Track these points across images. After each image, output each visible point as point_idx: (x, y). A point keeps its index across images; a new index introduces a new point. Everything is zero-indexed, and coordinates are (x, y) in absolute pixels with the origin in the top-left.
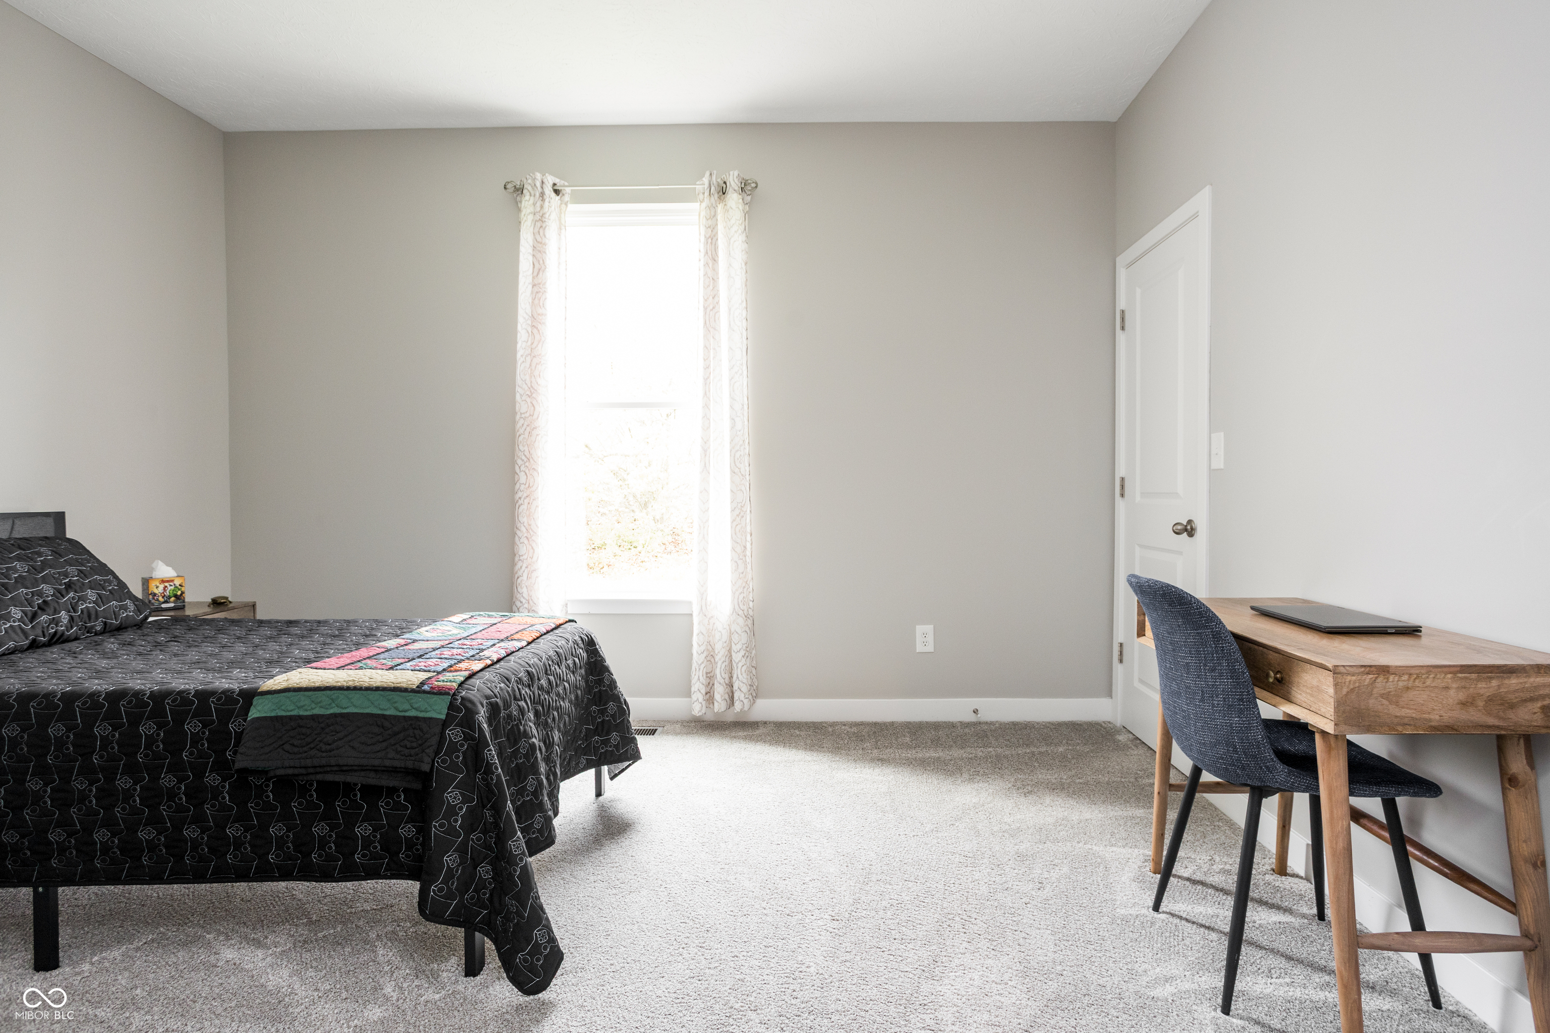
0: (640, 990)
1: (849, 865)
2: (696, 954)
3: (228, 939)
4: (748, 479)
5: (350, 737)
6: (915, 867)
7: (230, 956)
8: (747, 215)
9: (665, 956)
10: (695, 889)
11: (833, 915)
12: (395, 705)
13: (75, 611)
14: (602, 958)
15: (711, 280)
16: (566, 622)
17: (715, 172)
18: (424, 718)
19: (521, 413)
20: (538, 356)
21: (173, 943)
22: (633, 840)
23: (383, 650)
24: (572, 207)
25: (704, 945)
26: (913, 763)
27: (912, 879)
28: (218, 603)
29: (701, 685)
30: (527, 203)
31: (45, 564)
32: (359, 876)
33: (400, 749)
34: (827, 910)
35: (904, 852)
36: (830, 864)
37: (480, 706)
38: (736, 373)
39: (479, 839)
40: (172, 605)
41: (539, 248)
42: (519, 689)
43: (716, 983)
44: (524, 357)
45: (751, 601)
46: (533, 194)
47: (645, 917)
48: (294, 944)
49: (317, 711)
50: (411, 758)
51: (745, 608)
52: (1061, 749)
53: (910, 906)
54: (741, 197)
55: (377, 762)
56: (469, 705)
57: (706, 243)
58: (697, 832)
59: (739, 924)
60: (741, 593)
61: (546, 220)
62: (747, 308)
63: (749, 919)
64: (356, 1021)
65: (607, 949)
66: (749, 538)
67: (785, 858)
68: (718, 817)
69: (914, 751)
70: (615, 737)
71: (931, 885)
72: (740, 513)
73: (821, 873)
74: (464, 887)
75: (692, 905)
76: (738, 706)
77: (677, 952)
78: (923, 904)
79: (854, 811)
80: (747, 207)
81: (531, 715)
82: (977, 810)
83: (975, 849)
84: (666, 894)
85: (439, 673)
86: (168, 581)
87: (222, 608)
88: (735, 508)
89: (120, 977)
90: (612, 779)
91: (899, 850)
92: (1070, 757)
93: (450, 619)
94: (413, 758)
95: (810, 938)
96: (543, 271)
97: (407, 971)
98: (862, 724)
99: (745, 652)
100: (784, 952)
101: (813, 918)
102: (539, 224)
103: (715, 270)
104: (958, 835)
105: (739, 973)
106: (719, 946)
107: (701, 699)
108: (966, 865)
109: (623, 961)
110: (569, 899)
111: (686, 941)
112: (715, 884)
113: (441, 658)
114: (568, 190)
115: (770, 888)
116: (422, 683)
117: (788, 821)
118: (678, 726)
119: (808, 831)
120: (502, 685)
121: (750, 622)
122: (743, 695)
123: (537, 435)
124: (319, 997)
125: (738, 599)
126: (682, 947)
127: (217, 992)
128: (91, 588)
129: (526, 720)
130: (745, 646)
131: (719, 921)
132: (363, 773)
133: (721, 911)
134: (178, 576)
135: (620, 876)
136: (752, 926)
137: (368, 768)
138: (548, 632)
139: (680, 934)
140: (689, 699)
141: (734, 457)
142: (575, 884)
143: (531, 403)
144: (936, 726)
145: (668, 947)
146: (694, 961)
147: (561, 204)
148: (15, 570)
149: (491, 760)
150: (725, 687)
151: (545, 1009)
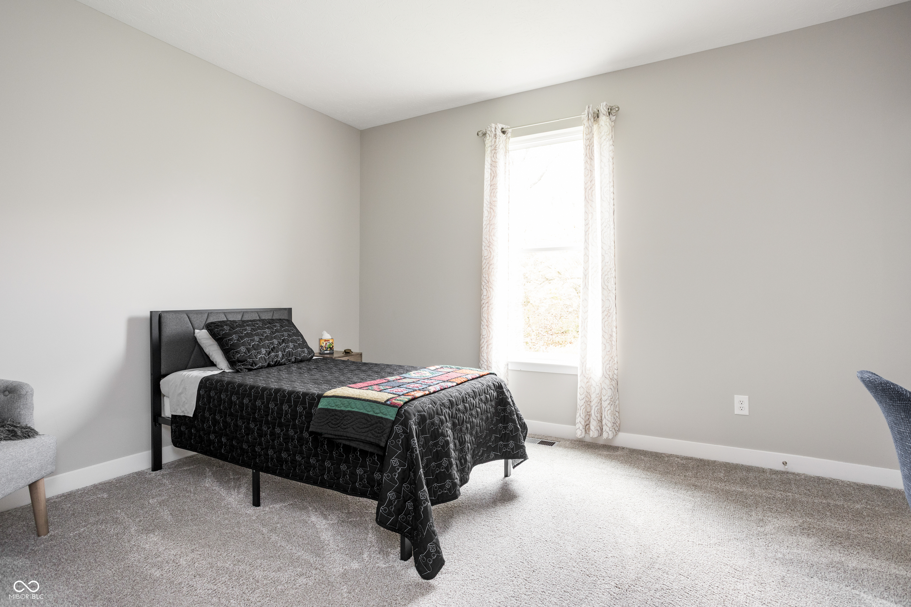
0: (481, 595)
1: (643, 553)
2: (521, 583)
3: (316, 511)
4: (614, 293)
5: (352, 424)
6: (691, 567)
7: (313, 520)
8: (613, 128)
9: (503, 579)
10: (537, 544)
11: (618, 584)
12: (373, 410)
13: (285, 352)
14: (469, 570)
15: (590, 171)
16: (488, 374)
17: (591, 105)
18: (385, 418)
19: (484, 257)
20: (493, 224)
21: (297, 507)
22: (514, 506)
23: (386, 381)
24: (512, 140)
25: (528, 579)
26: (720, 492)
27: (686, 574)
28: (347, 352)
29: (581, 419)
30: (489, 140)
31: (277, 331)
32: (357, 494)
33: (373, 432)
34: (615, 580)
35: (687, 554)
36: (629, 549)
37: (413, 416)
38: (605, 227)
39: (407, 487)
40: (328, 352)
41: (494, 164)
42: (441, 409)
43: (525, 605)
44: (486, 225)
45: (615, 369)
46: (491, 136)
47: (502, 553)
48: (338, 521)
49: (343, 408)
50: (378, 438)
51: (611, 374)
52: (858, 506)
53: (676, 594)
54: (608, 117)
55: (363, 438)
56: (407, 414)
57: (586, 149)
58: (553, 509)
59: (554, 572)
60: (608, 364)
61: (497, 149)
62: (613, 186)
63: (561, 571)
64: (346, 567)
65: (474, 566)
66: (614, 330)
67: (601, 538)
68: (570, 502)
69: (723, 484)
70: (511, 443)
71: (699, 583)
72: (607, 314)
73: (620, 554)
74: (399, 511)
75: (532, 553)
76: (605, 435)
77: (511, 579)
78: (687, 595)
79: (661, 517)
80: (613, 123)
81: (449, 425)
82: (759, 537)
83: (745, 566)
84: (519, 542)
85: (399, 395)
86: (327, 341)
87: (348, 355)
88: (604, 311)
89: (275, 517)
90: (514, 467)
91: (684, 552)
92: (865, 514)
93: (430, 368)
94: (379, 438)
95: (595, 594)
96: (496, 177)
97: (377, 549)
98: (691, 459)
99: (610, 401)
100: (575, 599)
101: (603, 582)
102: (493, 152)
103: (592, 165)
104: (736, 552)
105: (541, 603)
106: (536, 582)
107: (581, 428)
108: (733, 575)
109: (480, 575)
110: (467, 532)
111: (519, 573)
112: (550, 543)
113: (407, 388)
114: (510, 130)
115: (583, 554)
116: (388, 400)
117: (612, 514)
118: (568, 443)
119: (623, 524)
120: (430, 406)
121: (614, 383)
122: (608, 429)
123: (493, 268)
124: (337, 550)
125: (606, 368)
126: (515, 576)
127: (303, 535)
128: (292, 342)
129: (444, 427)
130: (610, 398)
131: (543, 567)
132: (357, 443)
133: (547, 561)
134: (332, 339)
135: (499, 525)
136: (561, 576)
137: (359, 440)
138: (473, 379)
139: (517, 568)
140: (574, 427)
141: (604, 279)
142: (473, 524)
143: (490, 250)
144: (749, 469)
145: (507, 574)
146: (519, 587)
147: (506, 139)
148: (265, 332)
149: (414, 445)
150: (598, 422)
151: (430, 588)
